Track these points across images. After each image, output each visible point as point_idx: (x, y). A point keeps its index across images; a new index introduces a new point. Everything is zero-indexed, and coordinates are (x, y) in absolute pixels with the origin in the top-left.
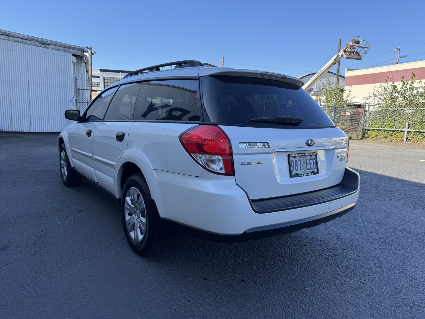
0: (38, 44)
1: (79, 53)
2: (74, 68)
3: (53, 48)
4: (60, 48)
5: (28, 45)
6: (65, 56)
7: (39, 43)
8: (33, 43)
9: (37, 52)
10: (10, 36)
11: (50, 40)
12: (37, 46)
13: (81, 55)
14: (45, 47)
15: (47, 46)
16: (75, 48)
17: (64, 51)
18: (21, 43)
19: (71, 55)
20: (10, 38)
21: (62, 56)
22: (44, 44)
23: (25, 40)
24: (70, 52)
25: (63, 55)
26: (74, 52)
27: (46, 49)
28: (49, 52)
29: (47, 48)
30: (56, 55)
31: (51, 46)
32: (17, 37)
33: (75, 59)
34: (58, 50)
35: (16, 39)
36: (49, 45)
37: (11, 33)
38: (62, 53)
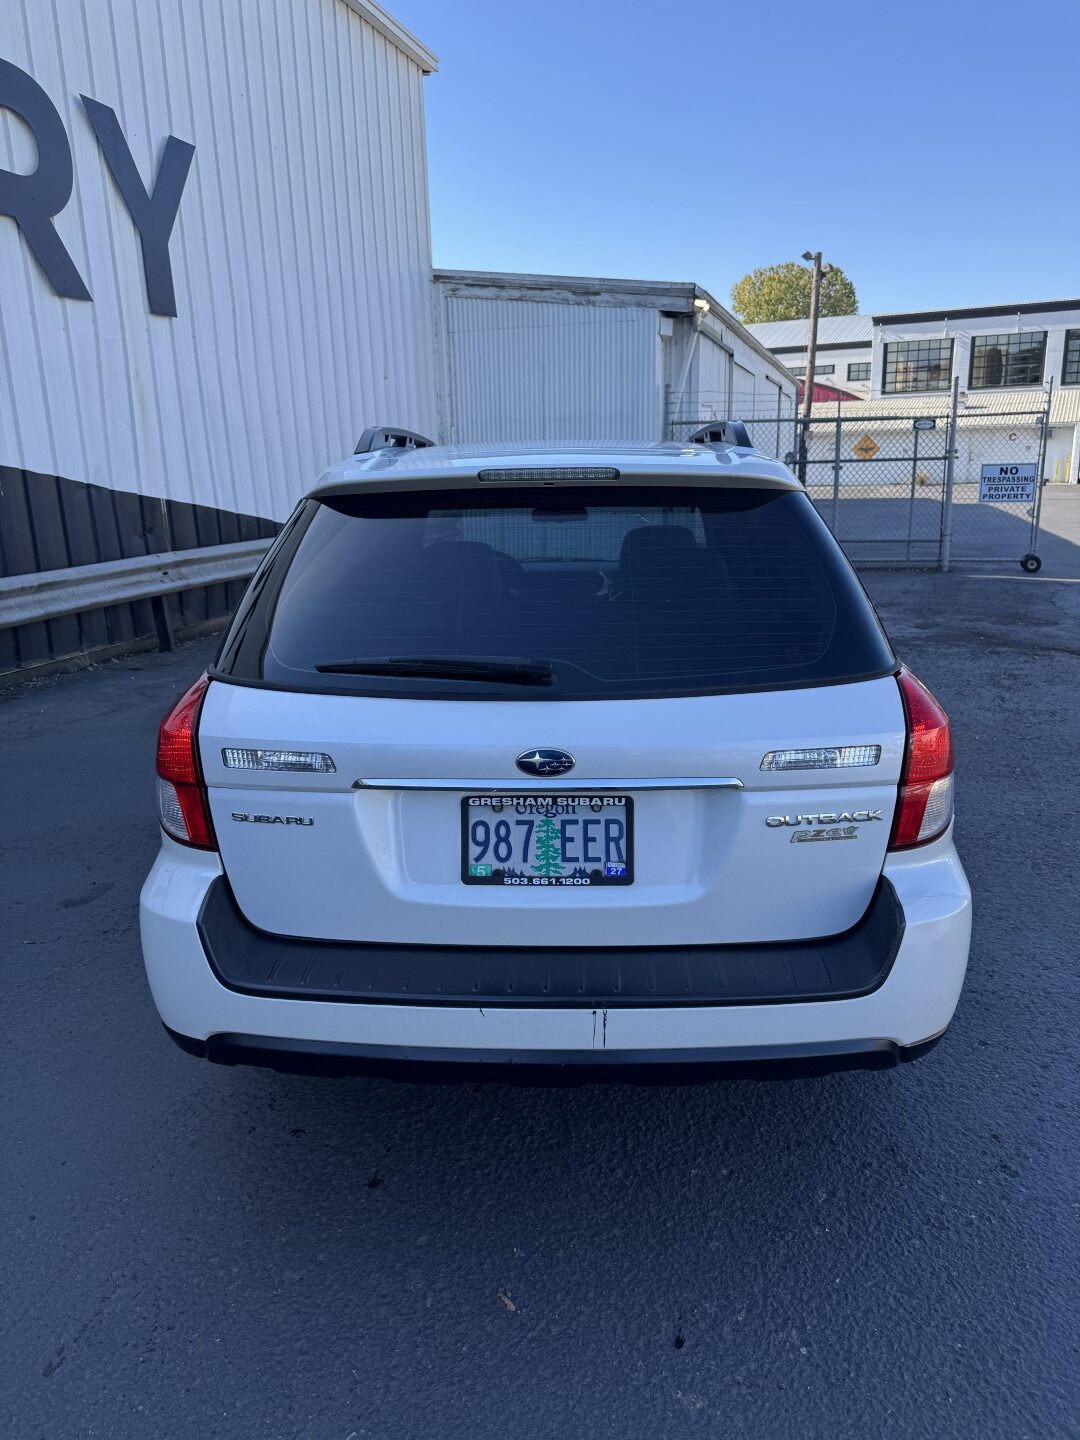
0: (569, 296)
1: (679, 305)
2: (667, 354)
3: (608, 302)
4: (627, 298)
5: (544, 304)
6: (641, 323)
7: (574, 293)
8: (557, 296)
9: (567, 322)
10: (502, 287)
11: (600, 279)
12: (566, 301)
13: (686, 311)
14: (588, 302)
15: (592, 298)
16: (668, 289)
17: (639, 305)
18: (530, 300)
19: (658, 315)
20: (505, 293)
21: (630, 323)
22: (584, 291)
23: (538, 292)
24: (653, 306)
25: (635, 318)
26: (665, 305)
27: (591, 307)
28: (600, 314)
29: (594, 304)
30: (616, 321)
31: (604, 297)
32: (520, 287)
33: (667, 327)
34: (623, 305)
35: (516, 293)
36: (597, 293)
37: (505, 277)
38: (633, 312)
